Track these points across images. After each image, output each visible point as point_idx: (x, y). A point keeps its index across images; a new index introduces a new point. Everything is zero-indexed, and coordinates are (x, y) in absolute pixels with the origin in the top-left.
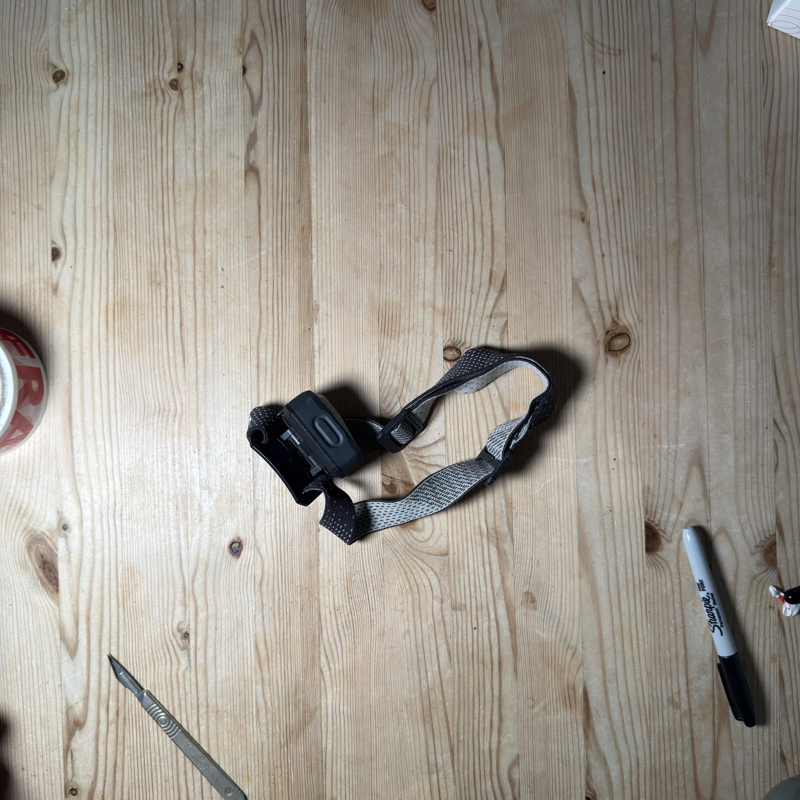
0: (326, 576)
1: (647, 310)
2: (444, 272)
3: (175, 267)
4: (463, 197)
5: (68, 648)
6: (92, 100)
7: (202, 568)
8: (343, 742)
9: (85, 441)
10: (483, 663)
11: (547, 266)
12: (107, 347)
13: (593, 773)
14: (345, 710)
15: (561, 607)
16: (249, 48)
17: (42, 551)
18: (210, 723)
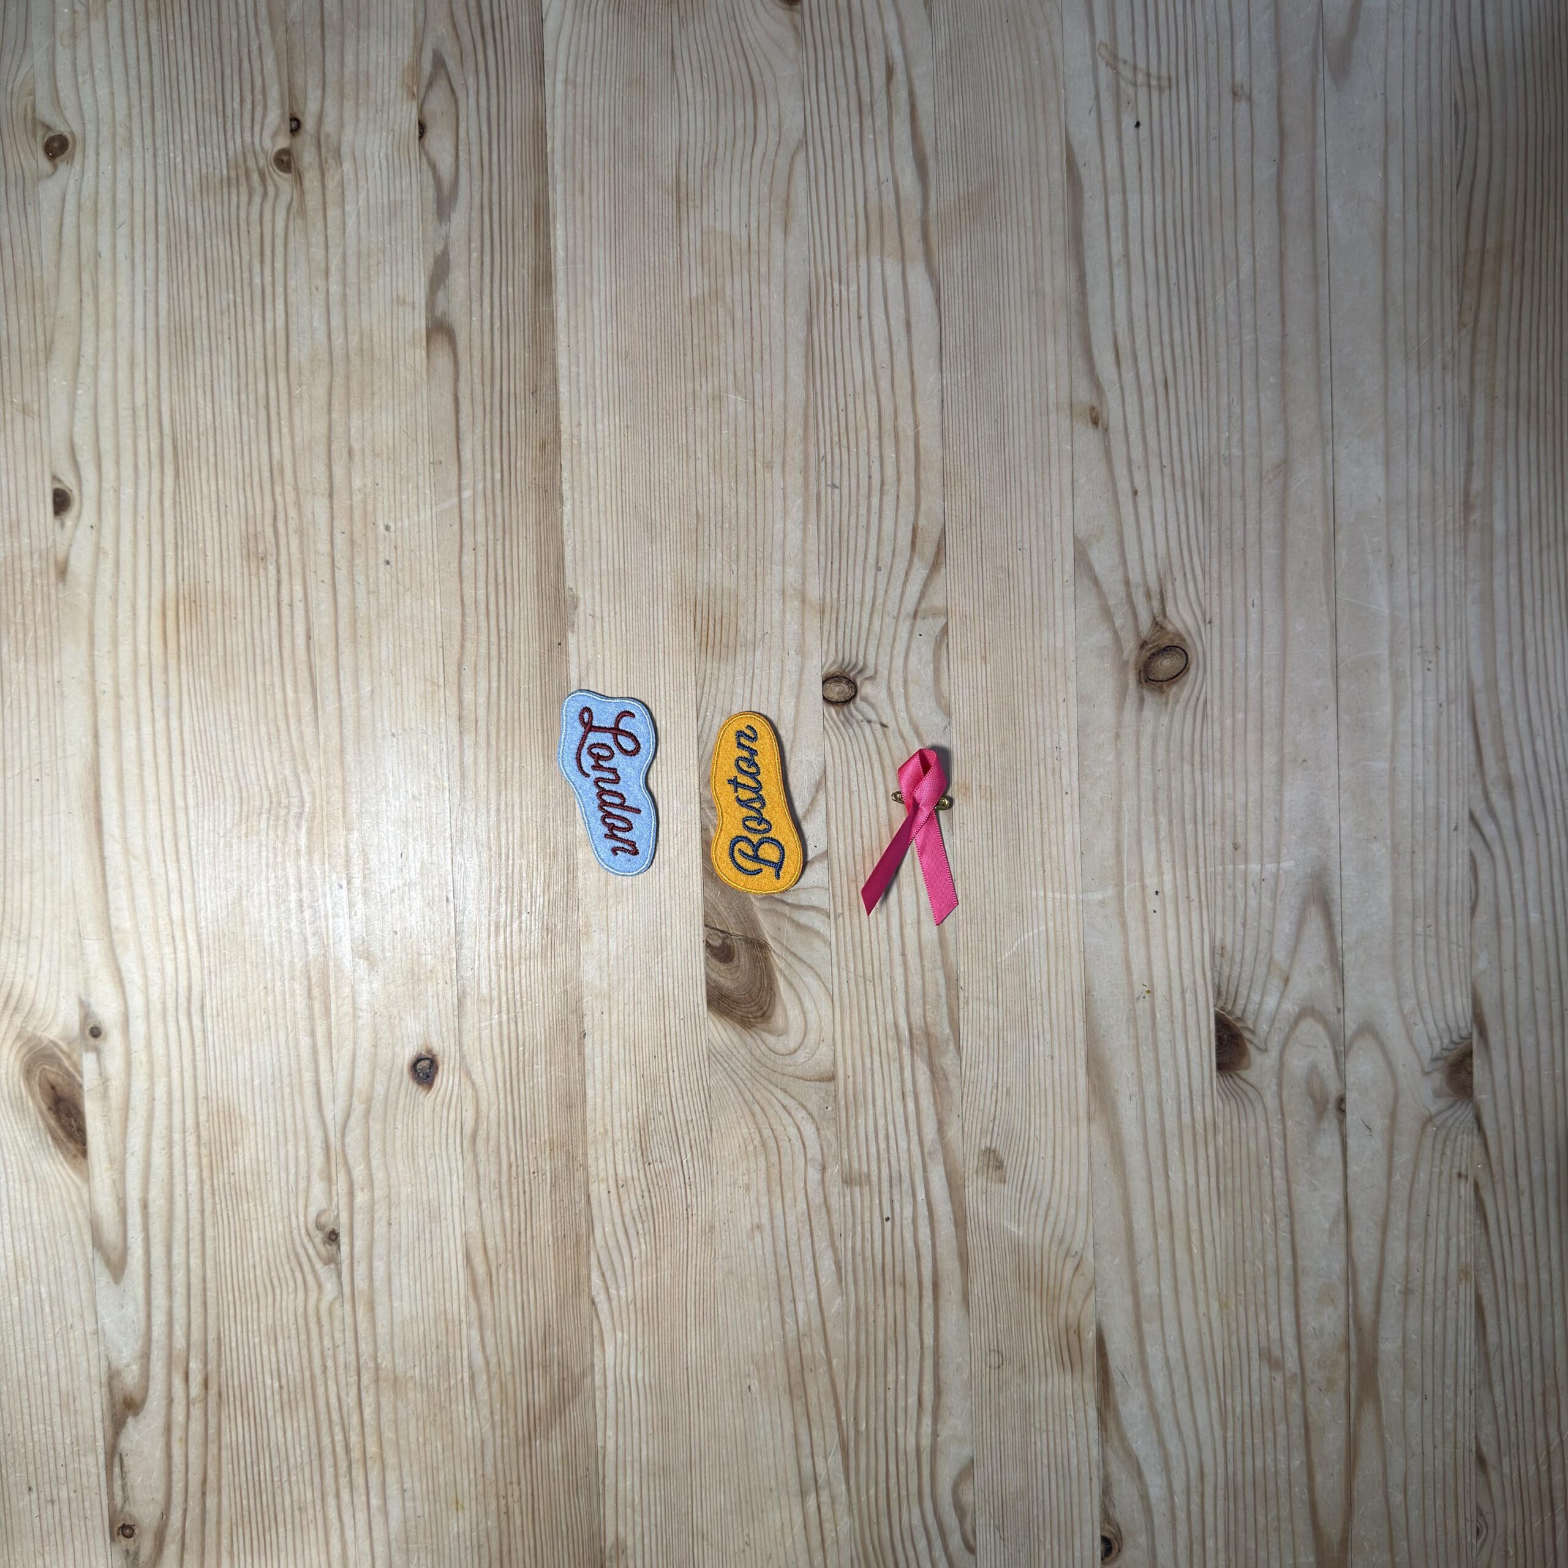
0: (599, 1123)
1: (1221, 601)
2: (823, 529)
3: (293, 524)
4: (859, 379)
5: (108, 1263)
6: (122, 195)
7: (359, 1108)
8: (636, 1435)
9: (129, 867)
10: (904, 1285)
11: (1026, 513)
12: (166, 683)
13: (1116, 1493)
14: (640, 1375)
15: (1053, 1178)
16: (430, 85)
17: (52, 1077)
18: (383, 1401)
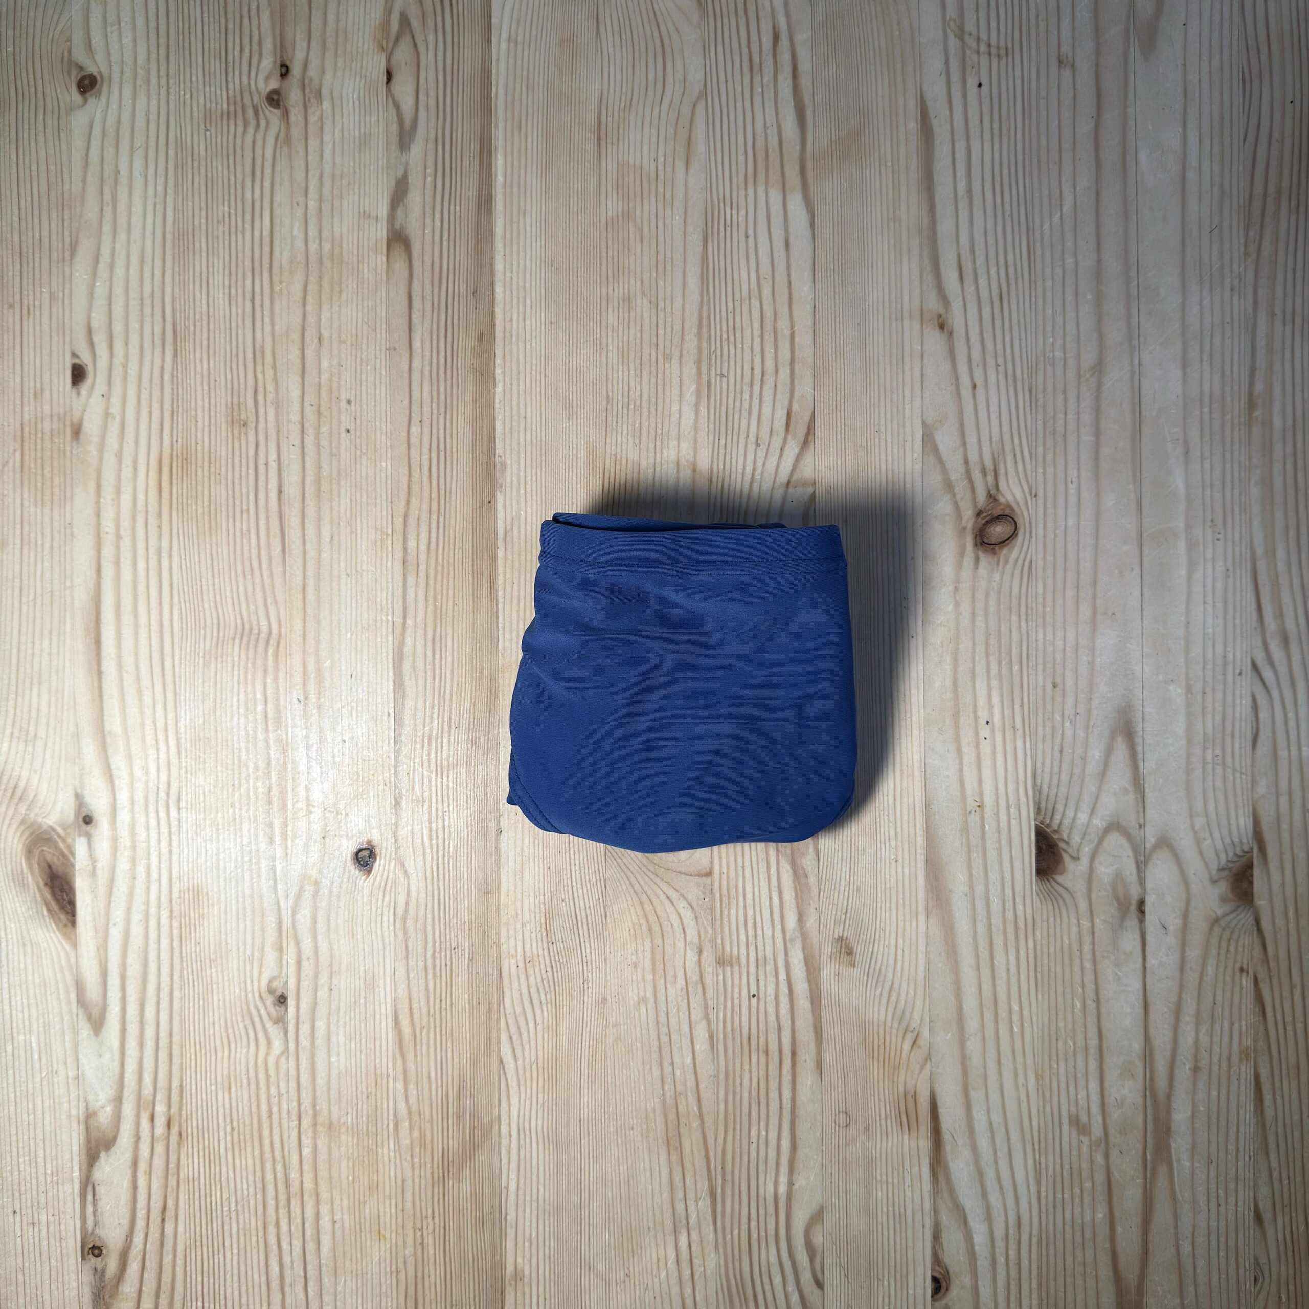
0: (511, 907)
1: (1045, 478)
2: (712, 411)
3: (271, 397)
4: (745, 286)
5: (89, 1018)
6: (140, 122)
7: (309, 890)
8: (535, 1178)
9: (122, 681)
10: (767, 1053)
11: (882, 403)
12: (160, 527)
13: (946, 1238)
14: (540, 1128)
15: (895, 963)
16: (397, 40)
17: (49, 857)
18: (319, 1143)
